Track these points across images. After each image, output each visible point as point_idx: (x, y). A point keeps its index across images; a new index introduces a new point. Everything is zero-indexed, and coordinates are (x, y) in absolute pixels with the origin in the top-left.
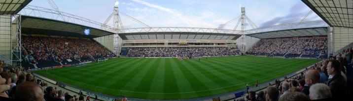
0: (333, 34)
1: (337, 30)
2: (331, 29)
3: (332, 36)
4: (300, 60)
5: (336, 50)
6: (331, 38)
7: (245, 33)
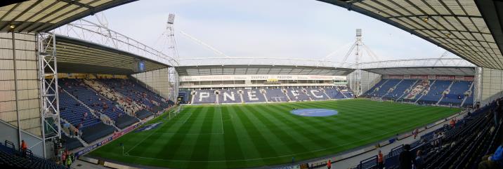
0: (482, 76)
1: (487, 71)
2: (480, 69)
3: (479, 80)
4: (437, 108)
5: (484, 97)
6: (479, 82)
7: (360, 67)
